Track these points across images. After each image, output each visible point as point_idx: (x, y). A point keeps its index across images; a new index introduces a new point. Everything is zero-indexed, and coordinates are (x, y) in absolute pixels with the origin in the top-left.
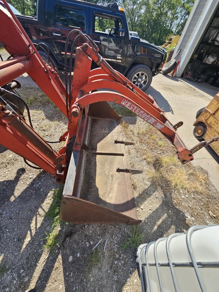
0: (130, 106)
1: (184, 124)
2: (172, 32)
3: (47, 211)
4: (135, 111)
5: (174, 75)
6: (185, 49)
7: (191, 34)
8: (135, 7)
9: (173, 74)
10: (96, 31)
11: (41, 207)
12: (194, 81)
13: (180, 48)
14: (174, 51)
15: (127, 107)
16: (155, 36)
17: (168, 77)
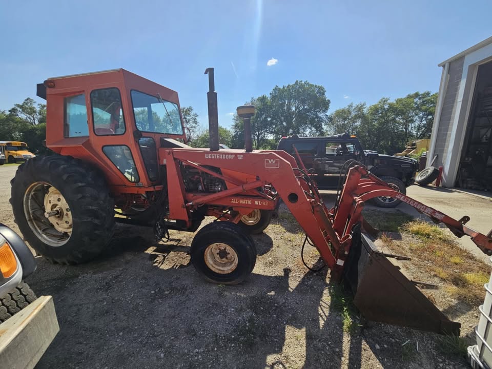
0: (404, 199)
1: (470, 220)
2: (412, 136)
3: (329, 304)
4: (409, 202)
5: (440, 185)
6: (444, 154)
7: (445, 138)
8: (346, 122)
9: (438, 184)
10: (327, 153)
11: (322, 301)
12: (486, 190)
13: (436, 153)
14: (427, 157)
15: (401, 199)
16: (384, 144)
17: (431, 188)
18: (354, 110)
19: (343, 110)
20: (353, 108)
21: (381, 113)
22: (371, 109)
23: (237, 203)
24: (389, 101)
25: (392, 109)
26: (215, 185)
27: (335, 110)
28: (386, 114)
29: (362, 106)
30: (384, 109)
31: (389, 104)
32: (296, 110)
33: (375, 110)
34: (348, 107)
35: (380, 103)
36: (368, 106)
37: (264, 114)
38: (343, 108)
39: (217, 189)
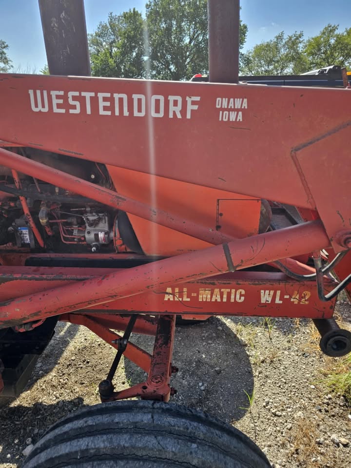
18: (284, 46)
19: (268, 45)
20: (284, 41)
21: (324, 53)
22: (310, 45)
23: (186, 299)
24: (337, 32)
25: (340, 46)
26: (81, 223)
27: (255, 46)
28: (332, 55)
29: (297, 39)
30: (329, 45)
31: (337, 36)
32: (190, 42)
33: (316, 46)
34: (275, 40)
35: (324, 33)
36: (305, 38)
37: (135, 47)
38: (268, 40)
39: (90, 237)
